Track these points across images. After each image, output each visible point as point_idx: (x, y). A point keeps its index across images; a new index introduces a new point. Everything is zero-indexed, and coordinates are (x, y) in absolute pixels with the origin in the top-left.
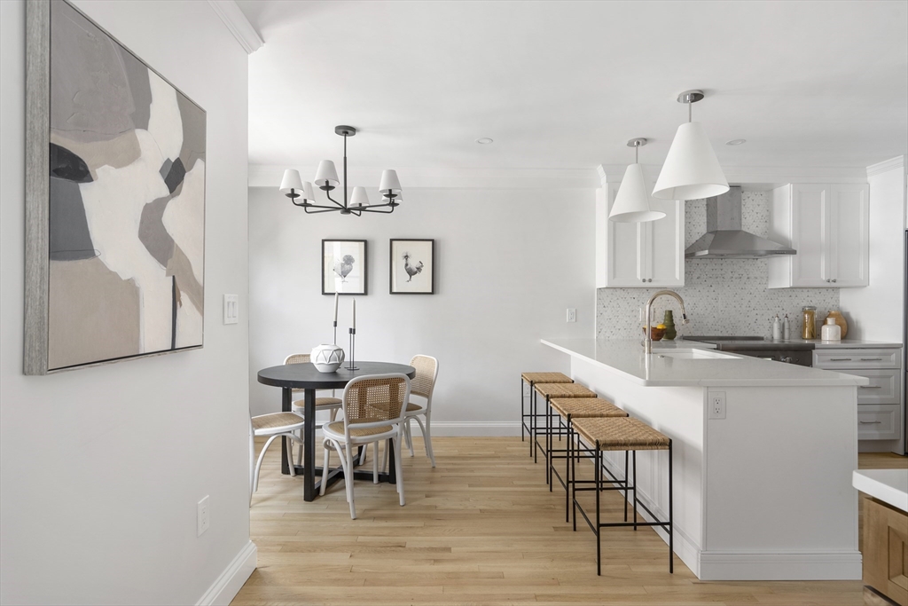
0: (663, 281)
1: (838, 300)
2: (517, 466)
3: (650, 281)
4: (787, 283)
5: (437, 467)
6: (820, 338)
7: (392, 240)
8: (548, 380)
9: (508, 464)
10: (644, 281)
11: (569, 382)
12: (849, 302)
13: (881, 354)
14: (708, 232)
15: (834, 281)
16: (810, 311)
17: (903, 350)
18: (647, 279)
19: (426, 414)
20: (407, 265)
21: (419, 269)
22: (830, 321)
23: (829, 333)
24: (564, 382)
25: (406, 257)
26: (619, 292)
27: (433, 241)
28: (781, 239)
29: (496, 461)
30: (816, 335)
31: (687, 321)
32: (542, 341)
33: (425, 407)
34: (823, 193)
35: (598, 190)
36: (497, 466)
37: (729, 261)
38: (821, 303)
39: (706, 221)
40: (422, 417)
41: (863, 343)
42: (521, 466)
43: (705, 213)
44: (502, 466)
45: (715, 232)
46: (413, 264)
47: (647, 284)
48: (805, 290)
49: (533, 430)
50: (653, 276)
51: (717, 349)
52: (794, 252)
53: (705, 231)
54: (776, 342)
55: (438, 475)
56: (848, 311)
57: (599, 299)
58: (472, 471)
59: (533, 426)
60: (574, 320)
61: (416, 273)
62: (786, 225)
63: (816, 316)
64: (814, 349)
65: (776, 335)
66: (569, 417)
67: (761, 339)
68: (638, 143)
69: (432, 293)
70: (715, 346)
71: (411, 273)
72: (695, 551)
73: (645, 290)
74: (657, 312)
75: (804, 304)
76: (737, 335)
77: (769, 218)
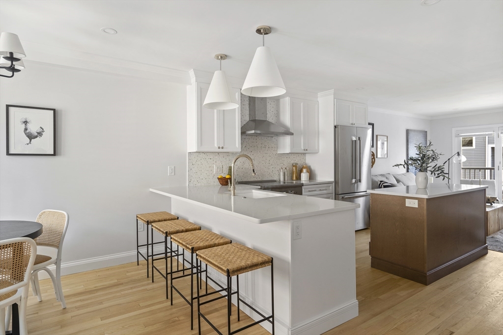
0: (228, 149)
1: (305, 160)
2: (140, 289)
3: (222, 148)
4: (288, 151)
5: (67, 307)
6: (300, 179)
7: (8, 106)
8: (160, 218)
9: (131, 288)
10: (219, 148)
11: (175, 219)
12: (310, 160)
13: (327, 187)
14: (250, 120)
15: (307, 150)
16: (295, 165)
17: (334, 184)
18: (221, 147)
19: (56, 263)
20: (26, 129)
21: (40, 134)
22: (304, 170)
23: (304, 177)
24: (172, 219)
25: (26, 122)
26: (202, 154)
27: (54, 110)
28: (284, 126)
29: (121, 288)
30: (299, 178)
31: (255, 174)
32: (151, 190)
33: (54, 257)
34: (302, 104)
35: (188, 87)
36: (123, 293)
37: (260, 137)
38: (298, 160)
39: (248, 113)
40: (52, 267)
41: (319, 181)
42: (142, 288)
43: (248, 108)
44: (126, 292)
45: (254, 121)
46: (33, 129)
47: (221, 150)
48: (293, 155)
49: (150, 258)
50: (224, 145)
51: (261, 189)
52: (292, 134)
53: (248, 120)
54: (282, 183)
55: (68, 316)
56: (310, 165)
57: (189, 159)
58: (101, 303)
59: (150, 254)
60: (173, 174)
61: (36, 137)
62: (286, 119)
63: (298, 168)
64: (303, 186)
65: (282, 179)
66: (193, 250)
67: (275, 181)
68: (222, 57)
69: (54, 154)
70: (260, 187)
71: (31, 137)
72: (286, 330)
73: (217, 154)
74: (224, 167)
75: (292, 162)
76: (264, 179)
77: (278, 115)
